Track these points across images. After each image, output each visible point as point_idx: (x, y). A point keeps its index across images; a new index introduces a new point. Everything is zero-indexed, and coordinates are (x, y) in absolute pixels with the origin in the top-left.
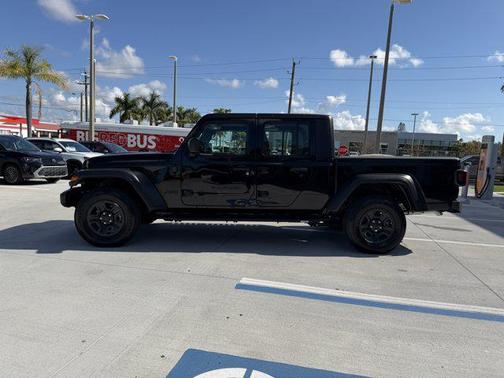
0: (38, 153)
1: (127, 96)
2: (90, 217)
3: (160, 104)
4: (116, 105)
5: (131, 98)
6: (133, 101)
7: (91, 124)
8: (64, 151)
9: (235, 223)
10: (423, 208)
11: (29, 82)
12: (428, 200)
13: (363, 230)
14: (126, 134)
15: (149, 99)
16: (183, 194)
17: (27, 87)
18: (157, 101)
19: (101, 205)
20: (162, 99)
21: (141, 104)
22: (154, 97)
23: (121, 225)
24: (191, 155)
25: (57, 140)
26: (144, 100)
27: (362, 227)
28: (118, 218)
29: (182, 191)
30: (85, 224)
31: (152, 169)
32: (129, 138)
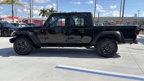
0: (13, 27)
1: (44, 9)
2: (18, 46)
3: (54, 11)
4: (41, 12)
5: (45, 10)
6: (46, 10)
7: (31, 18)
8: (21, 26)
9: (63, 48)
10: (124, 42)
11: (13, 6)
12: (125, 39)
13: (103, 50)
14: (43, 21)
15: (51, 10)
16: (45, 39)
17: (12, 7)
18: (53, 10)
19: (21, 43)
20: (54, 9)
21: (48, 11)
22: (52, 9)
23: (27, 48)
24: (47, 26)
25: (19, 23)
26: (49, 10)
27: (103, 49)
28: (26, 46)
29: (45, 38)
30: (16, 48)
31: (36, 31)
32: (43, 22)
